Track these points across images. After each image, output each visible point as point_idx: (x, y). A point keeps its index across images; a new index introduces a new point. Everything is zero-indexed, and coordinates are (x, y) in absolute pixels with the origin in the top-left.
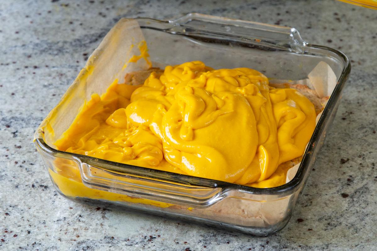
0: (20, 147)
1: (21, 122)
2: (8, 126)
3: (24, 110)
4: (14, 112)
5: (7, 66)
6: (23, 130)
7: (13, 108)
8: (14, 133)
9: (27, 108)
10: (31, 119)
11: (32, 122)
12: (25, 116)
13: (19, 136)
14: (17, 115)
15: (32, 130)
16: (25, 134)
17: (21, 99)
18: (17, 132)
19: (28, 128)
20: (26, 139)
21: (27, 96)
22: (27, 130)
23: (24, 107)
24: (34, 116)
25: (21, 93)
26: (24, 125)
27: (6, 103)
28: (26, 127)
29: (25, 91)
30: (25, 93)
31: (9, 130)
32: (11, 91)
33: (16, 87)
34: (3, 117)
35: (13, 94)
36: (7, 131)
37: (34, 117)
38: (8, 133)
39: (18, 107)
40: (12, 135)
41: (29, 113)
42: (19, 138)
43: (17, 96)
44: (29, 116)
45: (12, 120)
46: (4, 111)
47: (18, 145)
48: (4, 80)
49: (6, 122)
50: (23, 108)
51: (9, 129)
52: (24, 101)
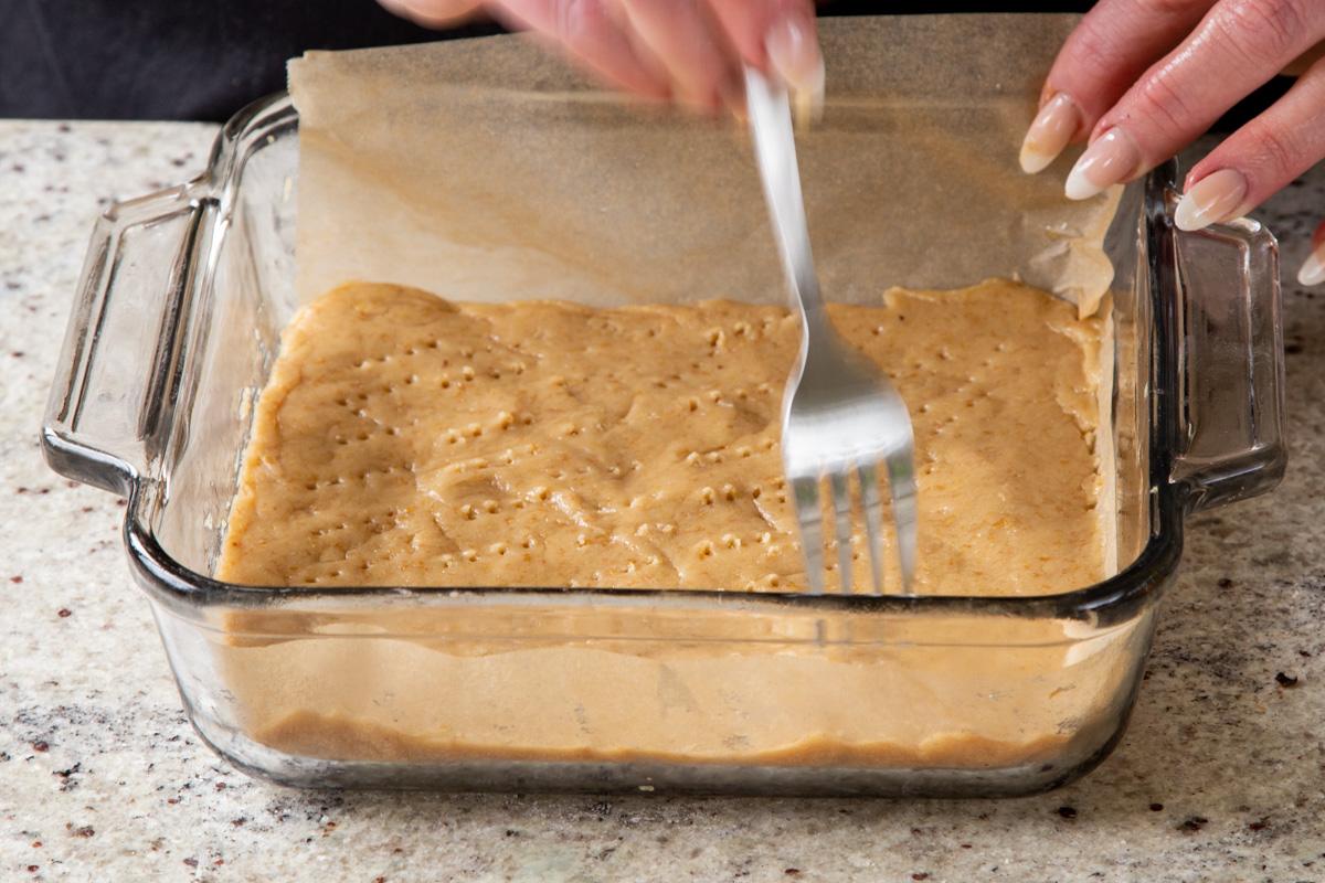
0: (88, 832)
1: (94, 727)
2: (43, 747)
3: (108, 678)
4: (66, 686)
5: (44, 499)
6: (100, 762)
7: (64, 669)
8: (66, 774)
9: (122, 671)
10: (138, 715)
11: (143, 727)
12: (110, 704)
13: (88, 787)
14: (81, 700)
15: (141, 763)
16: (111, 777)
17: (96, 633)
18: (77, 768)
19: (126, 754)
20: (116, 799)
21: (120, 621)
22: (119, 760)
23: (110, 665)
24: (148, 702)
25: (97, 609)
26: (108, 740)
27: (35, 648)
28: (116, 750)
29: (113, 601)
30: (114, 610)
31: (43, 763)
32: (58, 603)
33: (78, 585)
34: (22, 706)
35: (64, 613)
36: (36, 767)
37: (151, 708)
38: (40, 773)
39: (82, 668)
40: (58, 782)
41: (127, 693)
42: (82, 794)
43: (80, 621)
44: (128, 705)
45: (58, 721)
46: (26, 683)
47: (82, 822)
48: (28, 556)
49: (32, 728)
50: (106, 670)
51: (45, 755)
52: (108, 641)
